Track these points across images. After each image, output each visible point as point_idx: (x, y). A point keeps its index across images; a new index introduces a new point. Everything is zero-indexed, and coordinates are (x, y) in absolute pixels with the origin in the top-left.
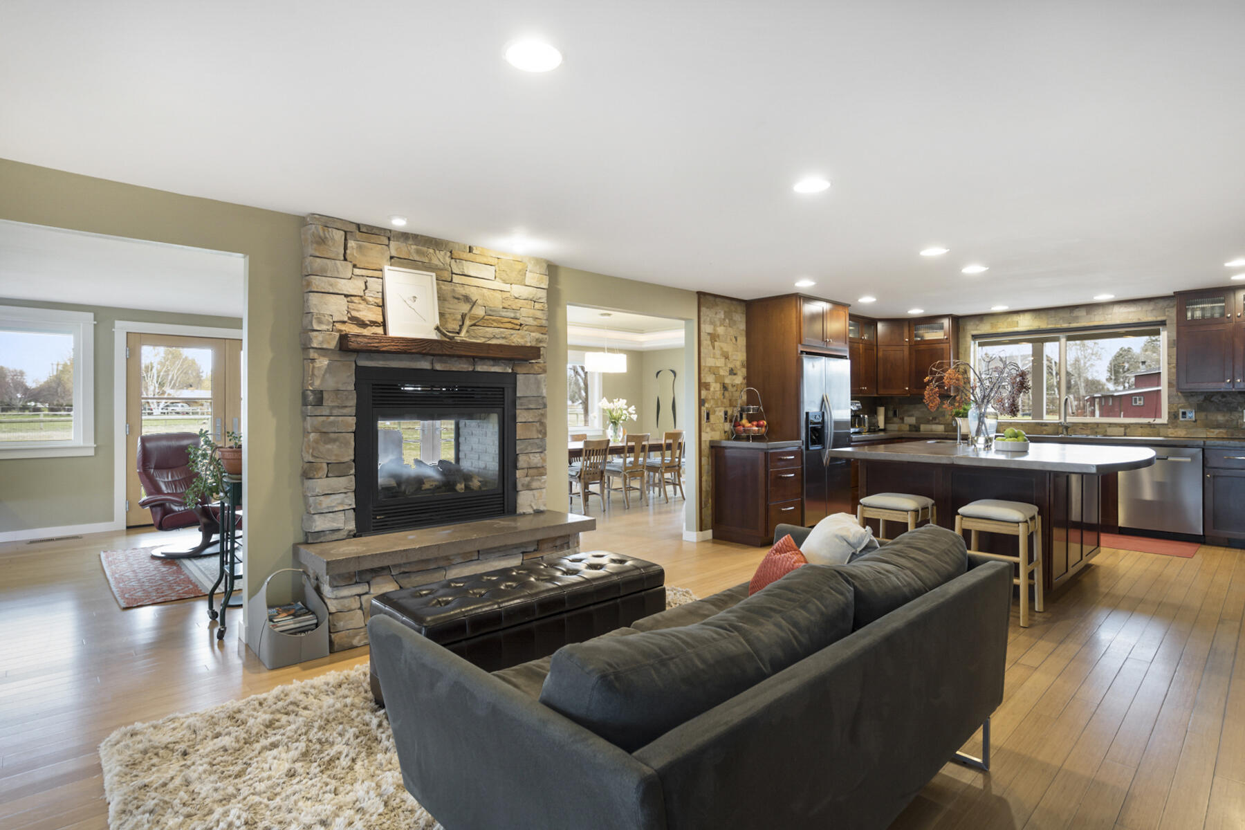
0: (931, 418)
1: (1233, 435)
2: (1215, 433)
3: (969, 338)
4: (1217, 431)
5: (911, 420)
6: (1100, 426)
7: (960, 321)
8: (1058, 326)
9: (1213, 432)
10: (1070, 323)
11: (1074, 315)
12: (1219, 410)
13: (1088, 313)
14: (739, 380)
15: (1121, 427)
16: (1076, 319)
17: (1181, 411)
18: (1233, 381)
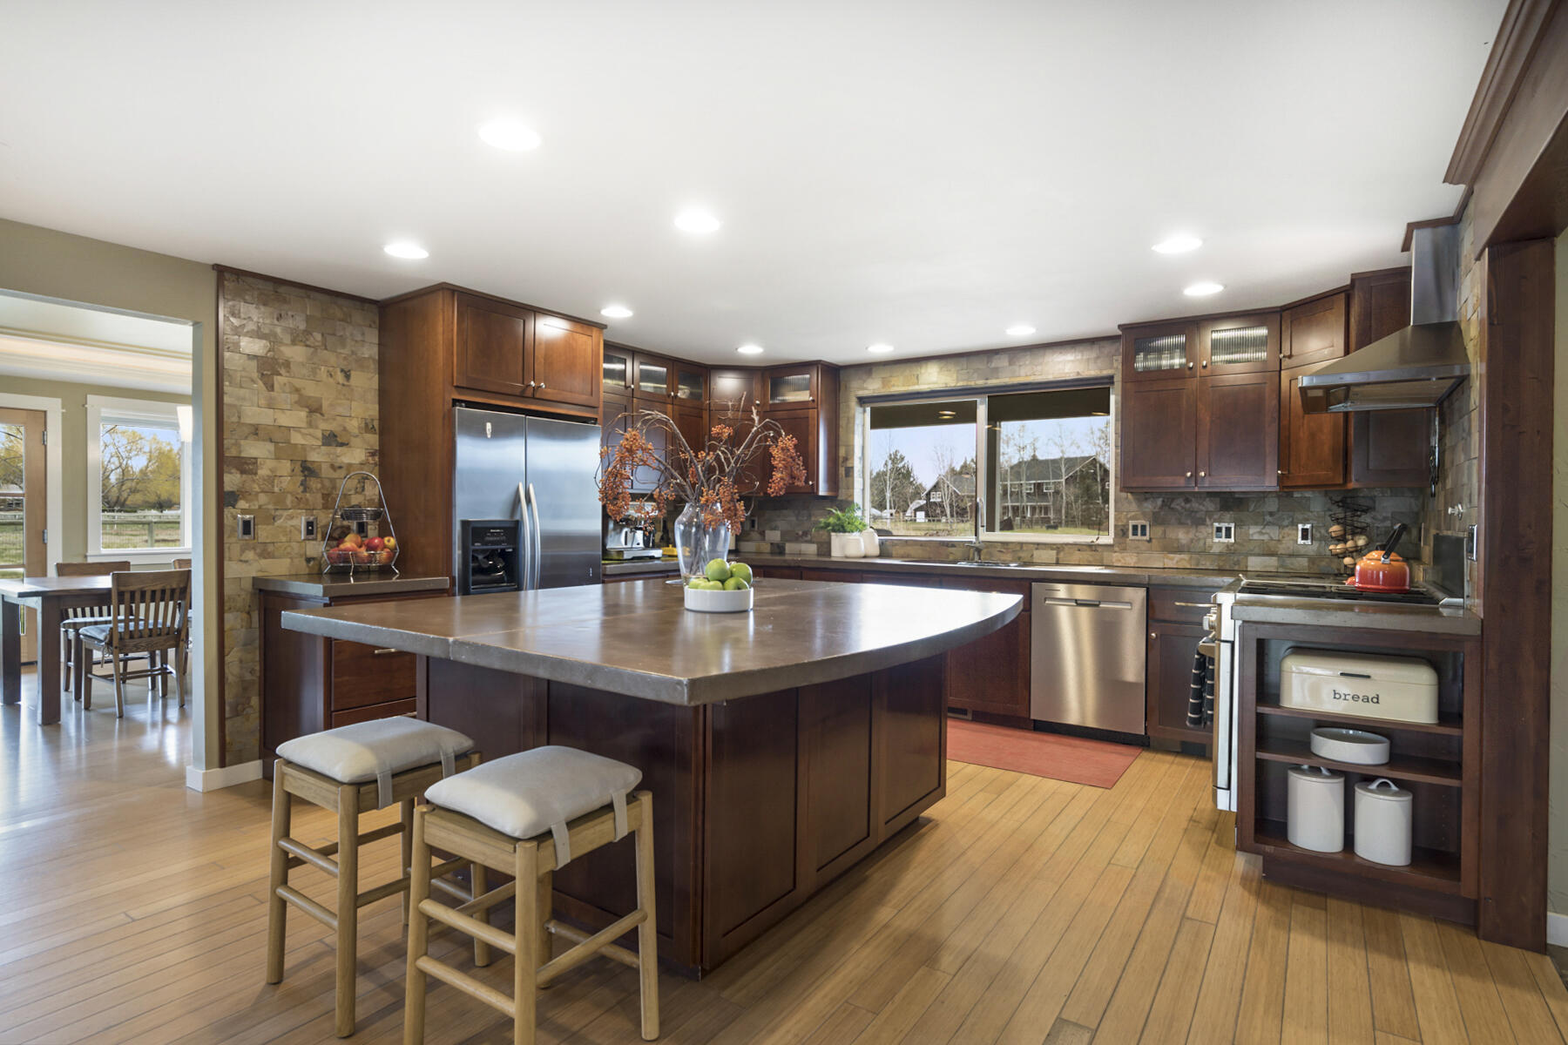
0: (800, 533)
1: (1198, 565)
2: (1176, 559)
3: (853, 403)
4: (1177, 557)
5: (774, 536)
6: (1025, 548)
7: (842, 372)
8: (972, 384)
9: (1172, 559)
10: (987, 379)
11: (993, 365)
12: (1181, 523)
13: (1011, 363)
14: (356, 455)
15: (1052, 549)
16: (995, 372)
17: (1131, 523)
18: (1195, 475)
